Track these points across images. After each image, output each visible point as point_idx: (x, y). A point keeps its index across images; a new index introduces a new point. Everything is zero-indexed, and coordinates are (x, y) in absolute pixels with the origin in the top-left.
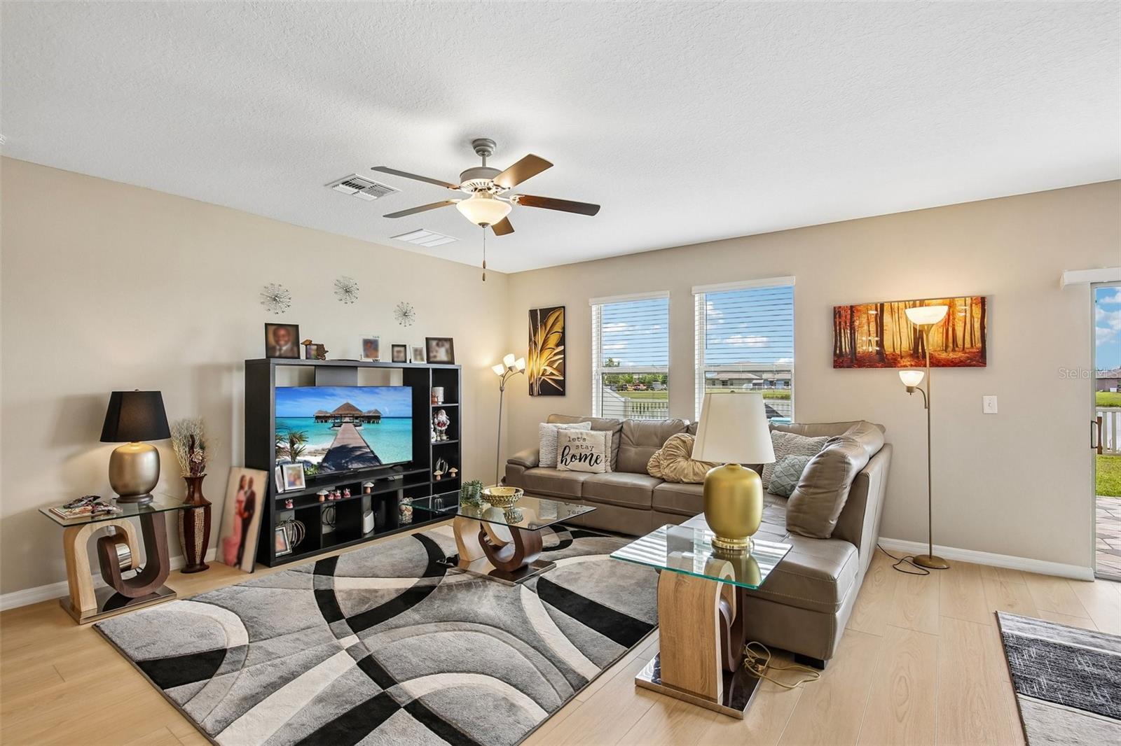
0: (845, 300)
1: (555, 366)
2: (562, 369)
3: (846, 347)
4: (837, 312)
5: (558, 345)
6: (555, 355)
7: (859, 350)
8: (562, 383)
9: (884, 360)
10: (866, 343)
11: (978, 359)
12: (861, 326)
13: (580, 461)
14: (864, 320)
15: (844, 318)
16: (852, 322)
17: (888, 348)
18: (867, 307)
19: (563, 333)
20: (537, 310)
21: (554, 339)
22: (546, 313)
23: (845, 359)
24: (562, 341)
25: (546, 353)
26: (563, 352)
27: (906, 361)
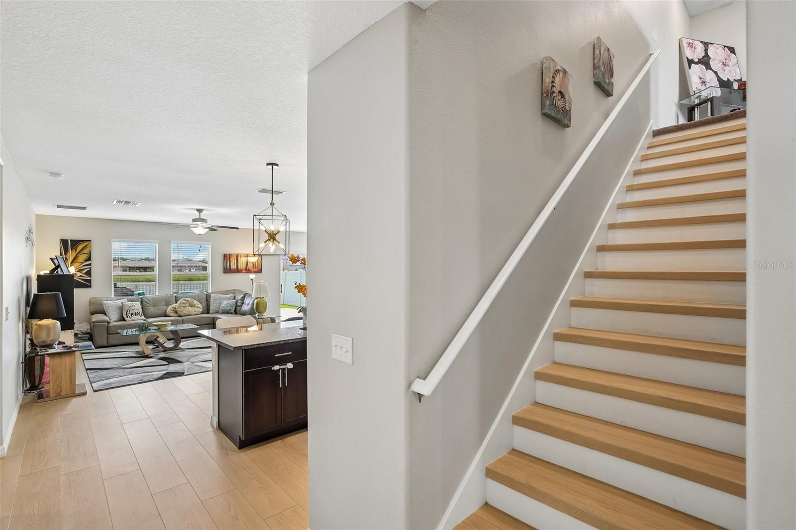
0: (227, 252)
1: (84, 272)
2: (89, 273)
3: (228, 267)
4: (225, 256)
5: (86, 261)
6: (84, 266)
7: (232, 268)
8: (90, 281)
9: (238, 271)
10: (233, 266)
11: (260, 271)
12: (232, 261)
13: (136, 315)
14: (233, 259)
15: (226, 257)
16: (230, 259)
17: (239, 268)
18: (234, 254)
19: (90, 254)
20: (67, 240)
21: (82, 258)
22: (75, 243)
23: (227, 270)
24: (89, 259)
25: (77, 264)
26: (90, 265)
27: (244, 271)
